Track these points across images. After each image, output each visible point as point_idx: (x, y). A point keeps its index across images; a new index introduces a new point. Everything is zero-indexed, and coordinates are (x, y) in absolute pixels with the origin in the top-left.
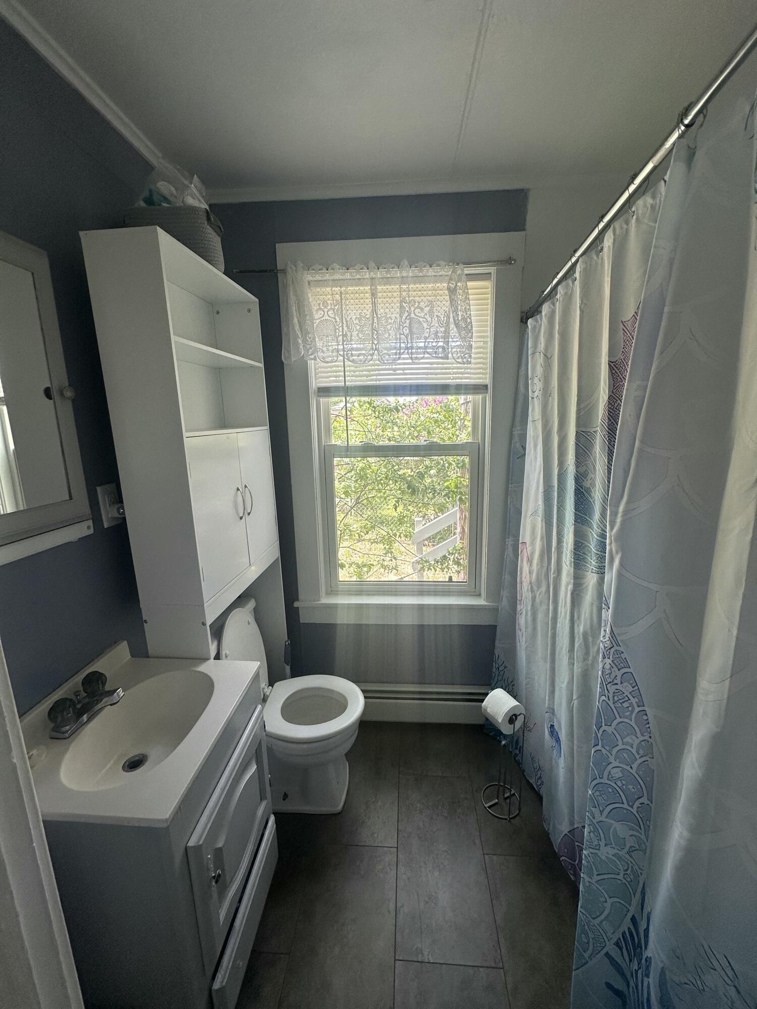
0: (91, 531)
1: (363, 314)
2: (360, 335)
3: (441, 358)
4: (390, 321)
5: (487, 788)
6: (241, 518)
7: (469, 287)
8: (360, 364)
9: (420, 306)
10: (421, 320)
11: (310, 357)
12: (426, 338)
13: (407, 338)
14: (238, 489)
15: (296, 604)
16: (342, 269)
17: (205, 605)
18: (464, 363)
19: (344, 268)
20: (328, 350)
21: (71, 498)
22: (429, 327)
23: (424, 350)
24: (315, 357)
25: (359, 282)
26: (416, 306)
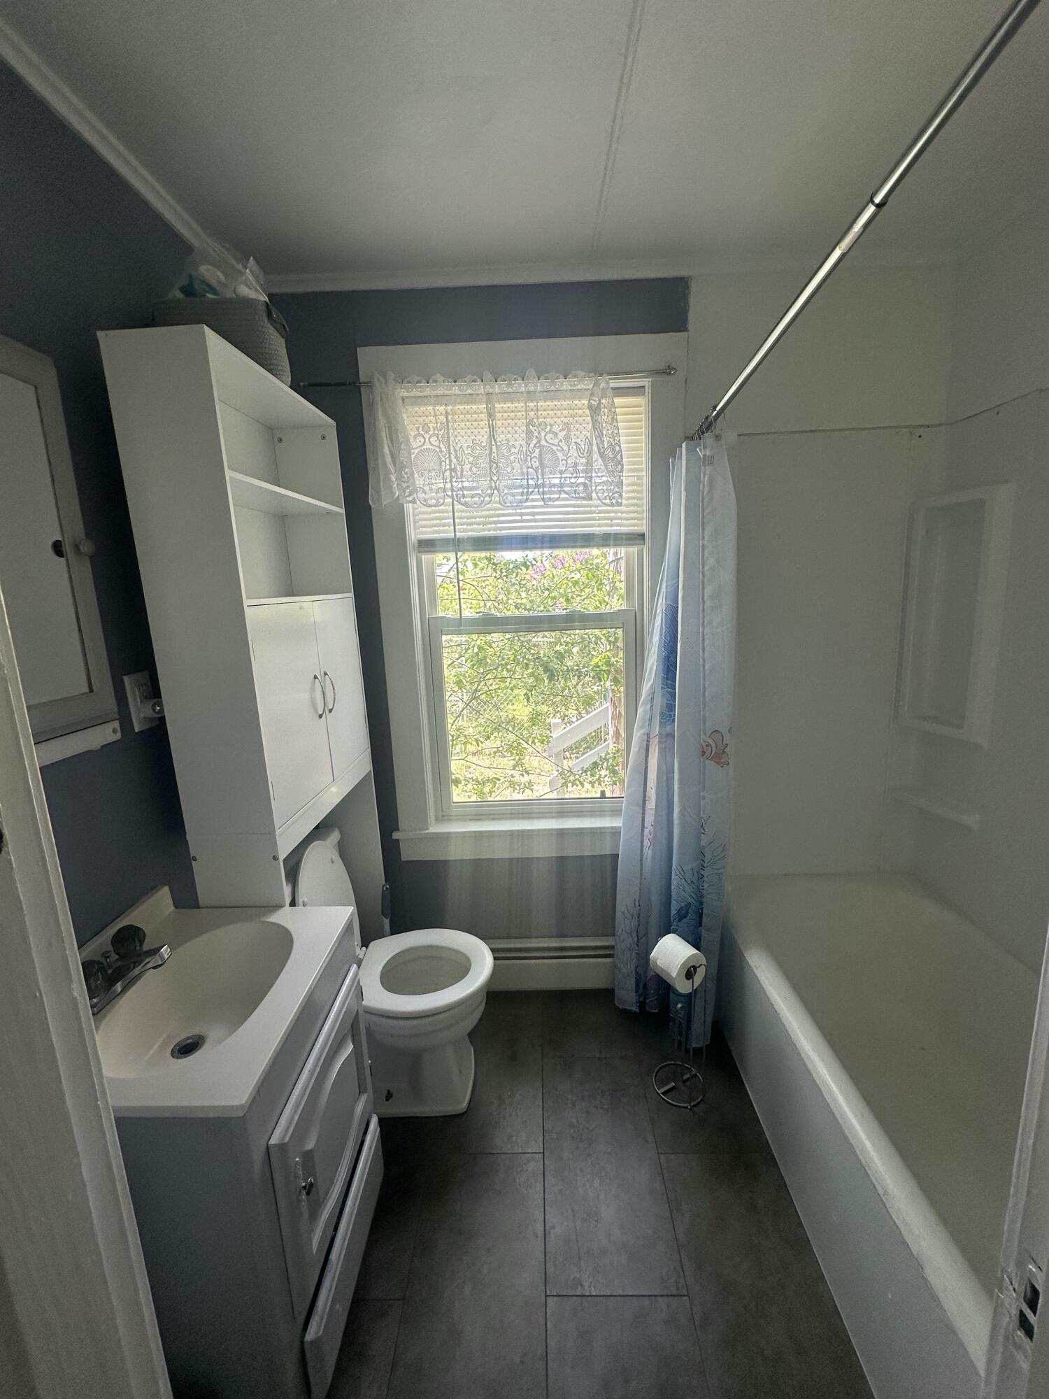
0: (118, 736)
1: (478, 442)
2: (474, 470)
3: (583, 498)
4: (513, 450)
5: (660, 1068)
6: (321, 716)
7: (616, 405)
8: (474, 507)
9: (553, 430)
10: (555, 448)
11: (407, 498)
12: (561, 472)
13: (537, 472)
14: (316, 677)
15: (395, 836)
16: (448, 382)
17: (277, 833)
18: (612, 505)
19: (450, 380)
20: (431, 489)
21: (91, 690)
22: (565, 458)
23: (559, 489)
24: (414, 498)
25: (471, 398)
26: (547, 430)
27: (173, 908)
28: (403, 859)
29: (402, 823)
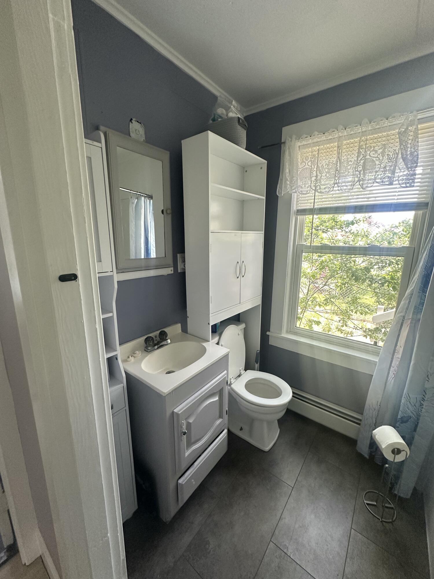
0: (172, 272)
1: (331, 161)
2: (328, 175)
3: (388, 185)
4: (350, 163)
6: (238, 278)
7: (419, 129)
8: (325, 193)
9: (375, 149)
10: (374, 159)
11: (293, 191)
12: (376, 172)
13: (360, 173)
14: (238, 263)
15: (268, 333)
16: (320, 135)
17: (210, 315)
18: (407, 187)
19: (321, 133)
20: (305, 186)
21: (165, 257)
22: (380, 164)
23: (373, 181)
24: (296, 191)
25: (330, 141)
26: (371, 150)
27: (181, 331)
28: (269, 344)
29: (272, 329)
